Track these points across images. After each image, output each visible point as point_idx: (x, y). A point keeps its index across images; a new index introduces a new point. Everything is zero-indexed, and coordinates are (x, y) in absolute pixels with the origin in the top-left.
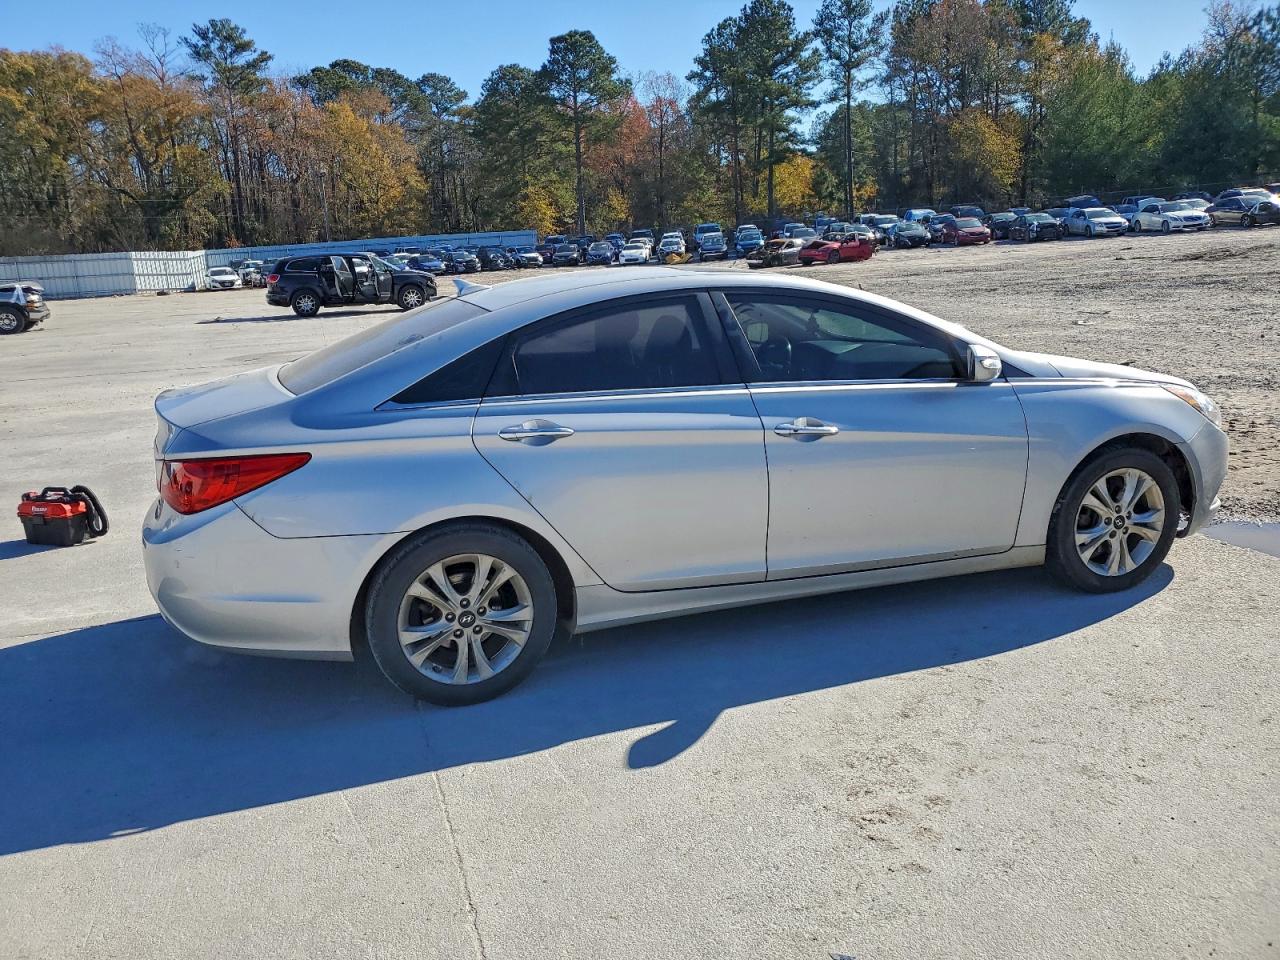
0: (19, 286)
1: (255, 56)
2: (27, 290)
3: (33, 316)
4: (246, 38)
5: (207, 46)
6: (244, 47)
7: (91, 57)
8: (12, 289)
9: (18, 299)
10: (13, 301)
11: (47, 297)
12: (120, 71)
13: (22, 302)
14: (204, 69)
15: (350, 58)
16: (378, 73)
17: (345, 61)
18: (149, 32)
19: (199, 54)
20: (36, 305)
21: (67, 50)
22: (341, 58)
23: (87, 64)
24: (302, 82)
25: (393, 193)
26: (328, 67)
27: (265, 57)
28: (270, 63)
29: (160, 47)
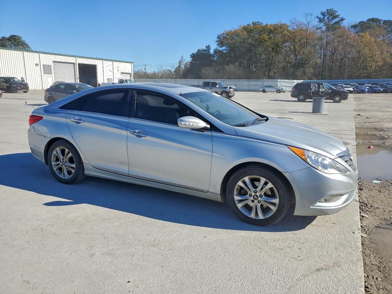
0: (229, 86)
1: (339, 19)
2: (230, 88)
3: (230, 95)
4: (337, 14)
5: (324, 18)
6: (336, 17)
7: (288, 24)
8: (227, 87)
9: (228, 90)
10: (226, 90)
11: (235, 90)
12: (295, 27)
13: (228, 91)
14: (322, 25)
15: (374, 17)
16: (385, 22)
17: (373, 18)
18: (306, 15)
19: (321, 21)
20: (231, 92)
21: (282, 23)
22: (372, 17)
23: (287, 26)
24: (355, 27)
25: (378, 63)
26: (366, 21)
27: (342, 19)
28: (344, 21)
29: (309, 19)
